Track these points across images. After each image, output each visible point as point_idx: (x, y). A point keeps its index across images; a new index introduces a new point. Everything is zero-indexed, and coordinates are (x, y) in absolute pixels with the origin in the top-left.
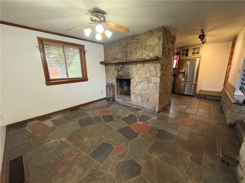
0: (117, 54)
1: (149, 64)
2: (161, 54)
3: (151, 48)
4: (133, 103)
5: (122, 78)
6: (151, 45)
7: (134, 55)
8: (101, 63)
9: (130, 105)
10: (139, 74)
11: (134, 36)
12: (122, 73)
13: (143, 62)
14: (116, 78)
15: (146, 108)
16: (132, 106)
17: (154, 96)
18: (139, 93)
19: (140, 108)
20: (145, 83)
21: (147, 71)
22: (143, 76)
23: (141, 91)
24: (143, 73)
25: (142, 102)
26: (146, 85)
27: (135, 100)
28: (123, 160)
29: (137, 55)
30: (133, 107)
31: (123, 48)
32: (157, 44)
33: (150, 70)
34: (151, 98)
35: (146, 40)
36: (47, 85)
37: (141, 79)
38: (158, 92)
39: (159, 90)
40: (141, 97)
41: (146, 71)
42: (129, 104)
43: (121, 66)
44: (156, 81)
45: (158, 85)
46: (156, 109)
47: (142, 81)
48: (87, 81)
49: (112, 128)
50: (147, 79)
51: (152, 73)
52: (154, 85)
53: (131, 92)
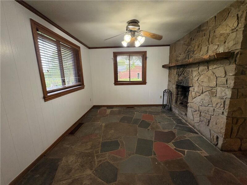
0: (180, 54)
1: (215, 66)
2: (239, 47)
3: (222, 38)
4: (189, 121)
5: (181, 84)
6: (221, 35)
7: (196, 54)
8: (164, 66)
9: (186, 121)
10: (200, 81)
11: (200, 27)
12: (182, 78)
13: (207, 63)
14: (176, 83)
15: (203, 134)
16: (188, 123)
17: (218, 119)
18: (198, 109)
19: (196, 131)
20: (206, 95)
21: (212, 77)
22: (205, 84)
23: (200, 107)
24: (206, 80)
25: (200, 123)
26: (207, 98)
27: (192, 116)
28: (112, 162)
29: (201, 53)
30: (187, 125)
31: (187, 47)
32: (233, 30)
33: (217, 76)
34: (213, 121)
35: (216, 27)
36: (115, 85)
37: (202, 88)
38: (226, 114)
39: (227, 111)
40: (199, 115)
41: (209, 78)
42: (184, 119)
43: (181, 69)
44: (223, 94)
45: (228, 102)
46: (219, 142)
47: (204, 91)
48: (146, 84)
49: (136, 134)
50: (210, 89)
51: (219, 80)
52: (219, 101)
53: (188, 104)
